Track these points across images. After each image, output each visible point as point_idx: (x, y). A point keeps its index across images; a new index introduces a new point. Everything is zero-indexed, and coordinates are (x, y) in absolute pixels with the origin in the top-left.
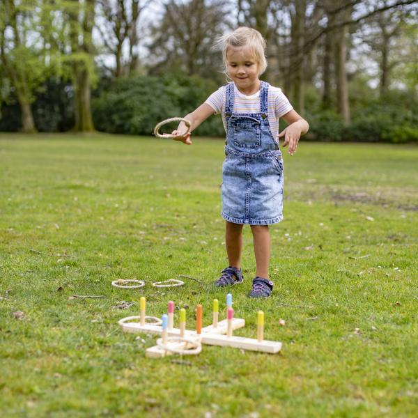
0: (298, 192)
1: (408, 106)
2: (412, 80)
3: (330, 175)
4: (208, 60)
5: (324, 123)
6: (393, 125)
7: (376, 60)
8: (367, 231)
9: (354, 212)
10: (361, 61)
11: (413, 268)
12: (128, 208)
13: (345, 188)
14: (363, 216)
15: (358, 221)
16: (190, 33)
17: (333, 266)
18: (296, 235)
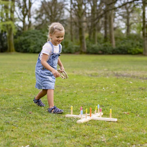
0: (102, 74)
1: (137, 40)
2: (139, 30)
3: (112, 68)
5: (105, 47)
6: (132, 47)
7: (125, 22)
8: (131, 86)
9: (125, 81)
10: (119, 23)
13: (119, 72)
14: (128, 81)
15: (127, 83)
16: (52, 13)
17: (124, 98)
18: (106, 88)
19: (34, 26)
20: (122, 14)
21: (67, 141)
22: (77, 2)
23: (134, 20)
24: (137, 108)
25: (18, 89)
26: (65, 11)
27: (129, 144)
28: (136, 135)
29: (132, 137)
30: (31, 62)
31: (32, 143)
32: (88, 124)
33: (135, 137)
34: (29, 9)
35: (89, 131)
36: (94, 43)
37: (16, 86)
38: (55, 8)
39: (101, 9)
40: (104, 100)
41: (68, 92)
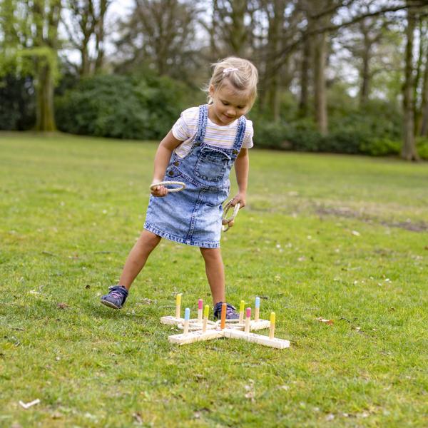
0: (281, 204)
1: (388, 117)
2: (393, 91)
3: (311, 189)
4: (178, 60)
5: (301, 132)
6: (373, 136)
7: (357, 67)
8: (355, 245)
9: (339, 227)
10: (341, 68)
11: (402, 279)
12: (117, 215)
13: (328, 202)
14: (348, 230)
15: (345, 236)
16: (161, 31)
17: (328, 276)
18: (286, 246)
19: (113, 64)
20: (351, 44)
21: (146, 393)
22: (232, 6)
23: (382, 63)
24: (358, 309)
25: (43, 236)
26: (198, 27)
27: (317, 409)
28: (341, 386)
29: (330, 392)
30: (96, 161)
31: (50, 394)
32: (215, 347)
33: (337, 391)
34: (100, 19)
35: (212, 368)
36: (271, 120)
37: (40, 228)
38: (171, 18)
39: (293, 29)
40: (271, 279)
41: (179, 250)
